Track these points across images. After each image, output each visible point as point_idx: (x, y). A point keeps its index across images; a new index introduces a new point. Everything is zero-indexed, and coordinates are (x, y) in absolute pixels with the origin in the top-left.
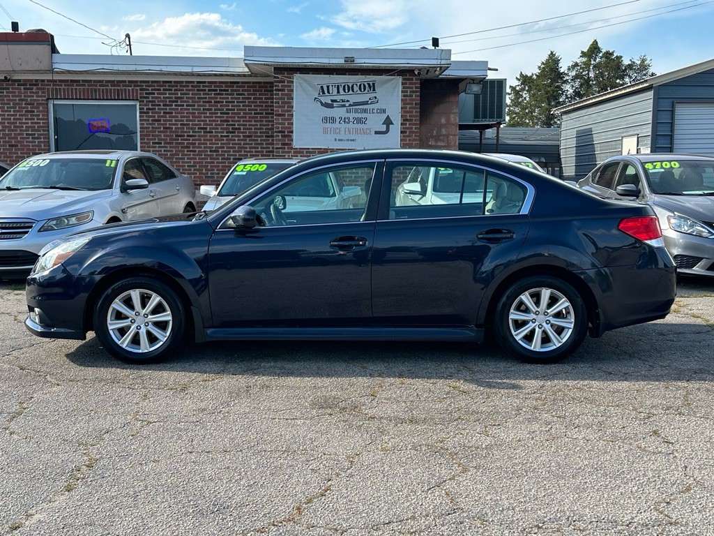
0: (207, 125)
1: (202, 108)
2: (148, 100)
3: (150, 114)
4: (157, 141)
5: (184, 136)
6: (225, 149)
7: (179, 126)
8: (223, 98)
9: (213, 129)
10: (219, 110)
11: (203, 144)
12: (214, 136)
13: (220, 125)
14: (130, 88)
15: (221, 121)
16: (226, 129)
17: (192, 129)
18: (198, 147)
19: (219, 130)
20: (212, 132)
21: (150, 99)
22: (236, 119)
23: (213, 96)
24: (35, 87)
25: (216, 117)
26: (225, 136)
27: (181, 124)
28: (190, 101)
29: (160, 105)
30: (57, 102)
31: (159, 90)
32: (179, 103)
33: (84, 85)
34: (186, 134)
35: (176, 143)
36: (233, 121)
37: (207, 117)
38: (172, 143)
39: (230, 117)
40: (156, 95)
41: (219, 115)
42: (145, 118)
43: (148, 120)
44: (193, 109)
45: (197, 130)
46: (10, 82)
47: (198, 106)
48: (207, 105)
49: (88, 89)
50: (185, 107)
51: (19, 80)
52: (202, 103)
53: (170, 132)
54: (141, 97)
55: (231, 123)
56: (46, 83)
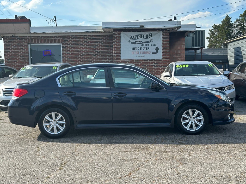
0: (87, 51)
1: (86, 45)
2: (65, 43)
3: (66, 48)
4: (69, 58)
5: (79, 56)
6: (94, 61)
7: (77, 52)
8: (93, 41)
9: (90, 53)
10: (92, 46)
11: (86, 59)
12: (90, 56)
13: (92, 51)
14: (59, 39)
15: (93, 50)
16: (95, 53)
17: (82, 53)
18: (84, 60)
19: (92, 53)
20: (89, 54)
21: (66, 42)
22: (99, 49)
23: (90, 40)
24: (23, 39)
25: (91, 48)
26: (94, 56)
28: (81, 43)
29: (70, 45)
30: (32, 44)
31: (70, 39)
32: (77, 44)
33: (42, 38)
34: (79, 55)
35: (76, 59)
36: (97, 50)
37: (88, 49)
38: (74, 59)
39: (96, 48)
40: (68, 41)
41: (92, 48)
42: (64, 50)
43: (65, 50)
44: (82, 46)
45: (84, 54)
46: (14, 38)
47: (84, 44)
48: (88, 44)
49: (43, 39)
50: (79, 45)
51: (18, 37)
52: (85, 43)
53: (74, 55)
54: (63, 42)
55: (96, 51)
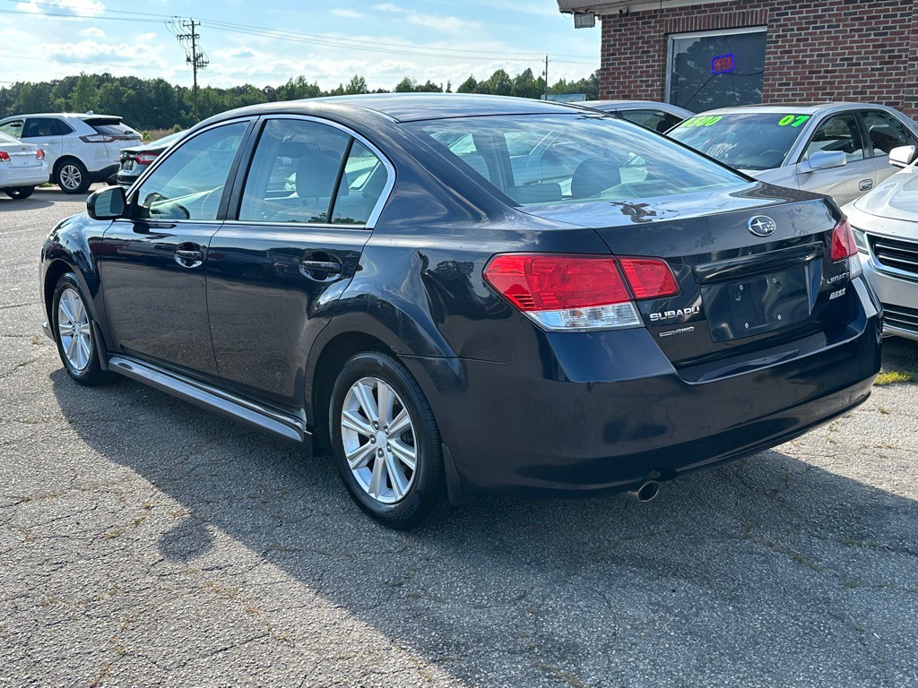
0: (854, 53)
1: (848, 29)
2: (778, 23)
3: (780, 44)
4: (784, 81)
5: (820, 72)
6: (875, 89)
7: (815, 58)
8: (880, 11)
9: (862, 58)
10: (873, 29)
11: (844, 83)
12: (862, 70)
13: (871, 52)
14: (758, 9)
15: (874, 46)
16: (880, 58)
17: (831, 61)
18: (838, 88)
19: (870, 61)
20: (859, 64)
21: (782, 22)
22: (897, 41)
23: (866, 8)
24: (653, 20)
25: (867, 41)
26: (877, 69)
27: (818, 55)
28: (834, 19)
29: (793, 30)
30: (677, 37)
31: (794, 7)
32: (818, 24)
33: (705, 11)
34: (822, 69)
35: (809, 83)
36: (891, 45)
37: (855, 42)
38: (803, 84)
39: (887, 40)
40: (790, 16)
41: (872, 37)
42: (773, 50)
43: (776, 53)
44: (836, 32)
45: (838, 62)
46: (629, 17)
47: (844, 26)
48: (857, 23)
49: (709, 16)
50: (826, 29)
51: (638, 13)
52: (849, 22)
53: (803, 67)
54: (770, 21)
55: (888, 48)
56: (665, 13)
